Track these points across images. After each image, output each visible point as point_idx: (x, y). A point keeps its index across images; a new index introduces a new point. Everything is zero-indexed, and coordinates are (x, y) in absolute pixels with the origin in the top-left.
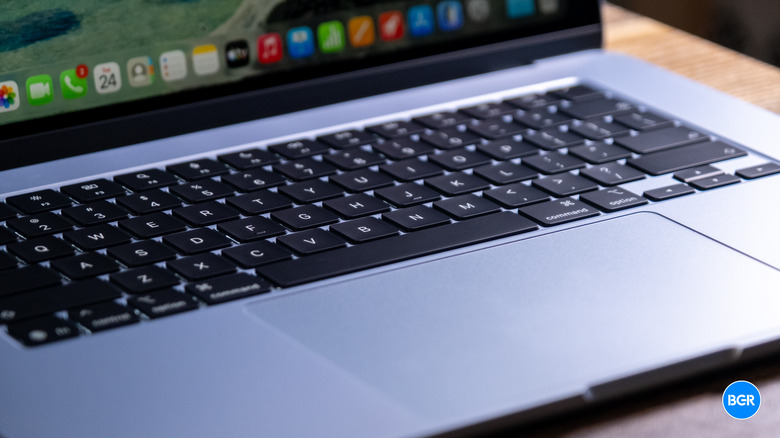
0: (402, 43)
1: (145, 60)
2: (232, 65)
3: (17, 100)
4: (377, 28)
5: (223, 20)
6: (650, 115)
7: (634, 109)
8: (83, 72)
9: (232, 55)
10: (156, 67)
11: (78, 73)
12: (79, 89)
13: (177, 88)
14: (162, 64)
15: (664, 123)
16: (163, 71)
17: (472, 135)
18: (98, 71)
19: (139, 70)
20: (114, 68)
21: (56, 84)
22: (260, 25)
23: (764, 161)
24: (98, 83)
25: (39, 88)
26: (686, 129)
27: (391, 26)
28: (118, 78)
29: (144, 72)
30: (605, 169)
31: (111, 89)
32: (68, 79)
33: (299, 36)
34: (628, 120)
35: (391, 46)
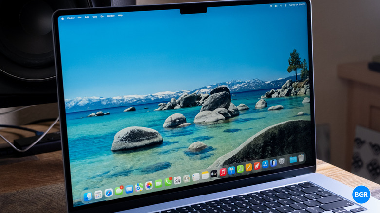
0: (260, 171)
1: (188, 176)
2: (212, 176)
3: (152, 186)
4: (253, 167)
5: (211, 165)
6: (327, 192)
7: (323, 190)
8: (171, 179)
9: (212, 174)
10: (191, 177)
11: (170, 179)
12: (170, 183)
13: (197, 183)
14: (193, 176)
15: (331, 195)
16: (193, 178)
17: (277, 197)
18: (175, 178)
19: (186, 178)
20: (180, 177)
21: (163, 182)
22: (221, 166)
23: (359, 207)
24: (175, 182)
25: (159, 183)
26: (337, 196)
27: (257, 166)
28: (180, 181)
29: (188, 179)
30: (313, 208)
31: (179, 183)
32: (167, 181)
33: (232, 169)
34: (320, 193)
35: (257, 171)
